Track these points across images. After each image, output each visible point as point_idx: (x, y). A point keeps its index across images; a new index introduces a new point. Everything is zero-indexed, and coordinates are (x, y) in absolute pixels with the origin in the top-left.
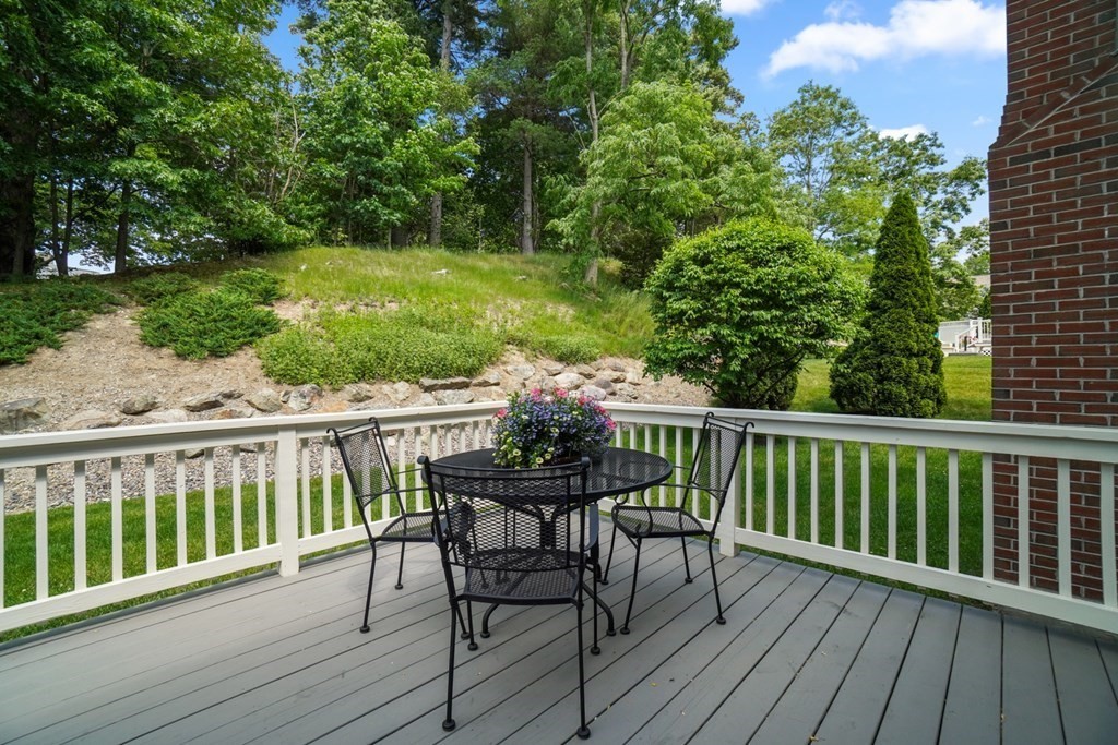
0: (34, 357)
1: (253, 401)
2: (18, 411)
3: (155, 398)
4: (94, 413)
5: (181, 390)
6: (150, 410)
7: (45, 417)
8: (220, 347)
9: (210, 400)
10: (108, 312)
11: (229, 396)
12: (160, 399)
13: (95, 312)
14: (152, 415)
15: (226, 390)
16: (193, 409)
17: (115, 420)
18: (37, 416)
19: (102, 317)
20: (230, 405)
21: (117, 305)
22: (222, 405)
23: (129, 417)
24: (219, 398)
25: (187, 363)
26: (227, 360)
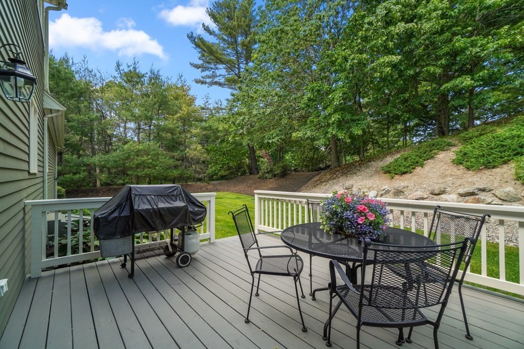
0: (415, 170)
1: (496, 194)
2: (398, 190)
3: (445, 188)
4: (419, 193)
5: (460, 185)
6: (442, 194)
7: (405, 193)
8: (490, 163)
9: (470, 191)
10: (447, 150)
11: (483, 190)
12: (448, 189)
13: (441, 150)
14: (443, 196)
15: (481, 187)
16: (461, 195)
17: (425, 196)
18: (403, 192)
19: (444, 152)
20: (482, 196)
21: (452, 146)
22: (477, 194)
23: (432, 196)
24: (476, 191)
25: (470, 172)
26: (494, 170)
